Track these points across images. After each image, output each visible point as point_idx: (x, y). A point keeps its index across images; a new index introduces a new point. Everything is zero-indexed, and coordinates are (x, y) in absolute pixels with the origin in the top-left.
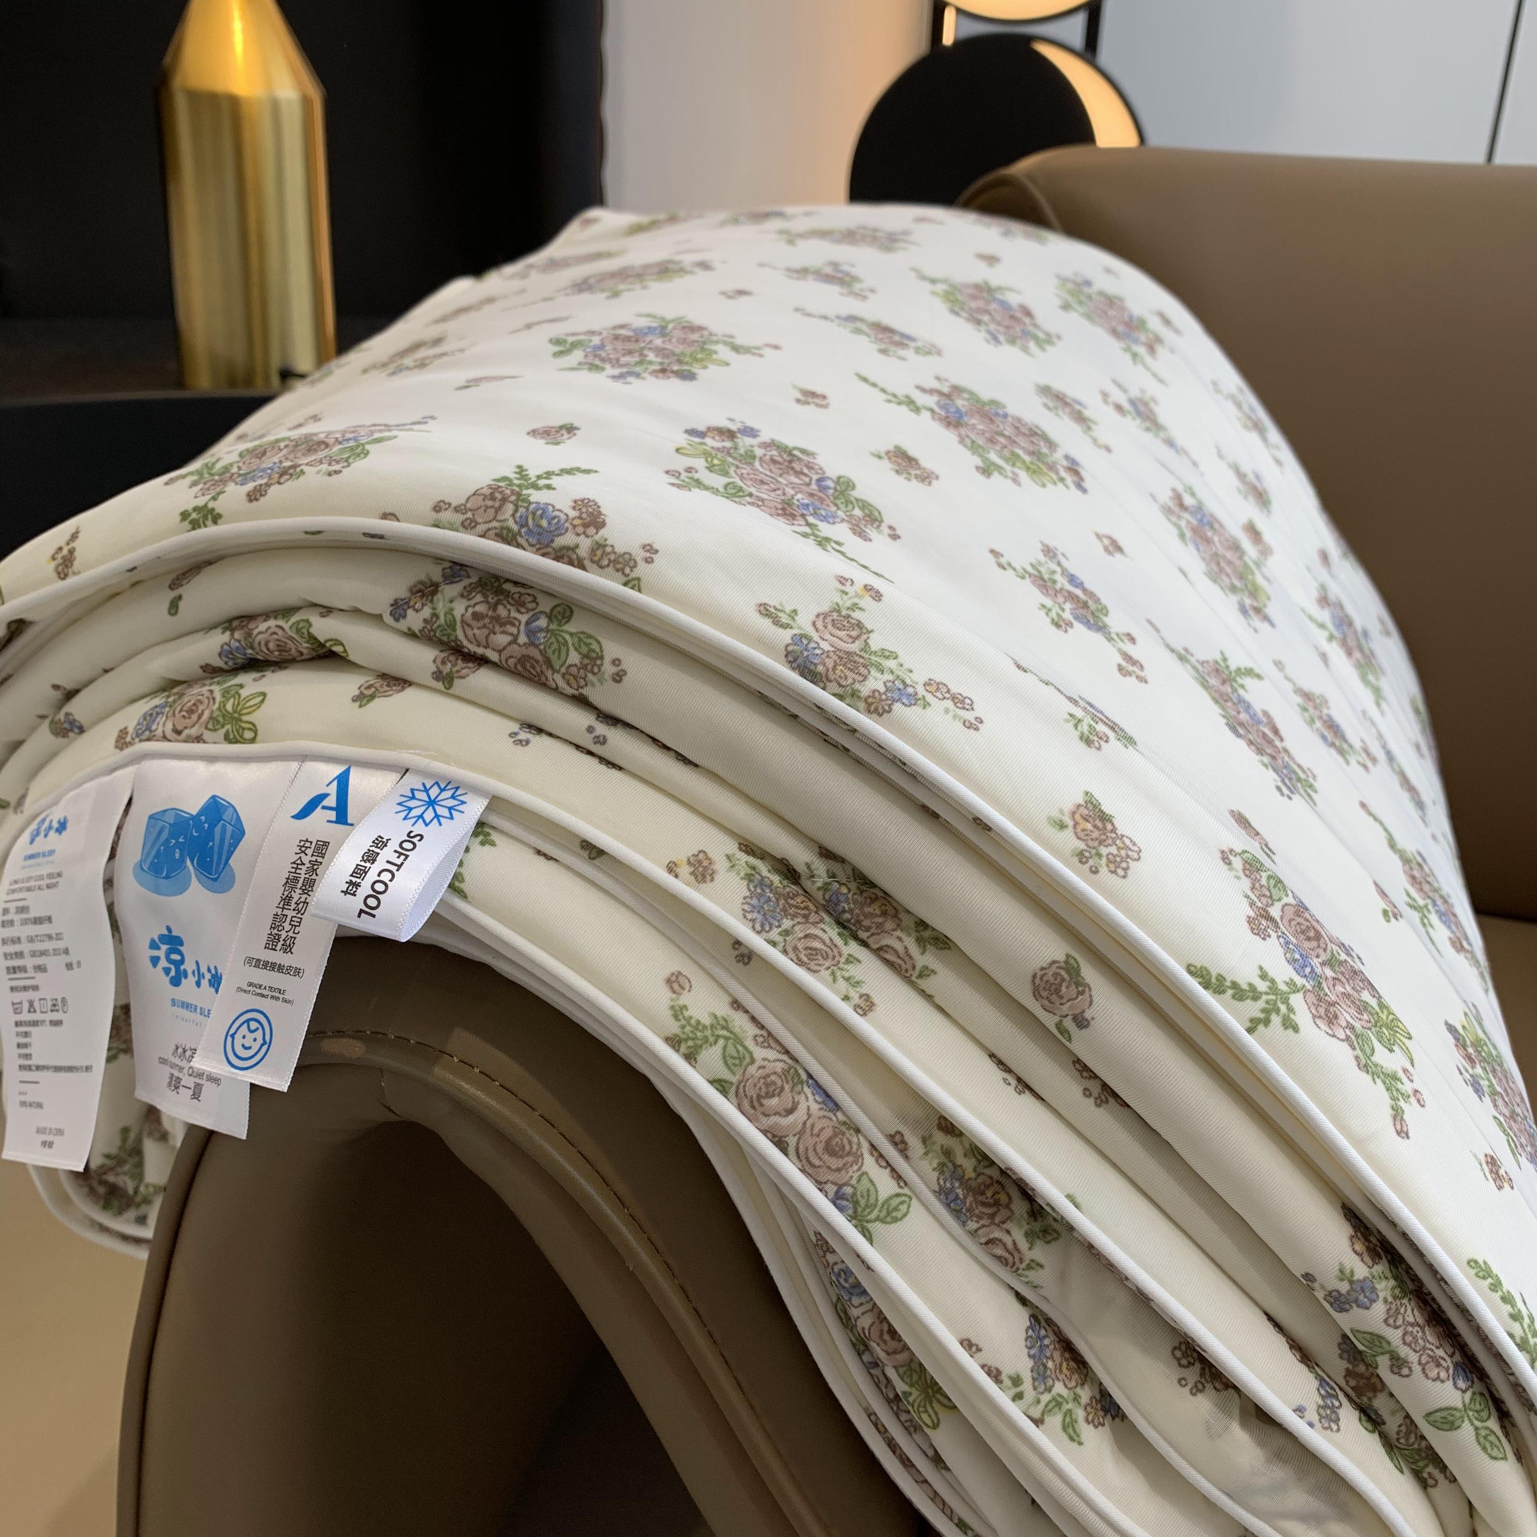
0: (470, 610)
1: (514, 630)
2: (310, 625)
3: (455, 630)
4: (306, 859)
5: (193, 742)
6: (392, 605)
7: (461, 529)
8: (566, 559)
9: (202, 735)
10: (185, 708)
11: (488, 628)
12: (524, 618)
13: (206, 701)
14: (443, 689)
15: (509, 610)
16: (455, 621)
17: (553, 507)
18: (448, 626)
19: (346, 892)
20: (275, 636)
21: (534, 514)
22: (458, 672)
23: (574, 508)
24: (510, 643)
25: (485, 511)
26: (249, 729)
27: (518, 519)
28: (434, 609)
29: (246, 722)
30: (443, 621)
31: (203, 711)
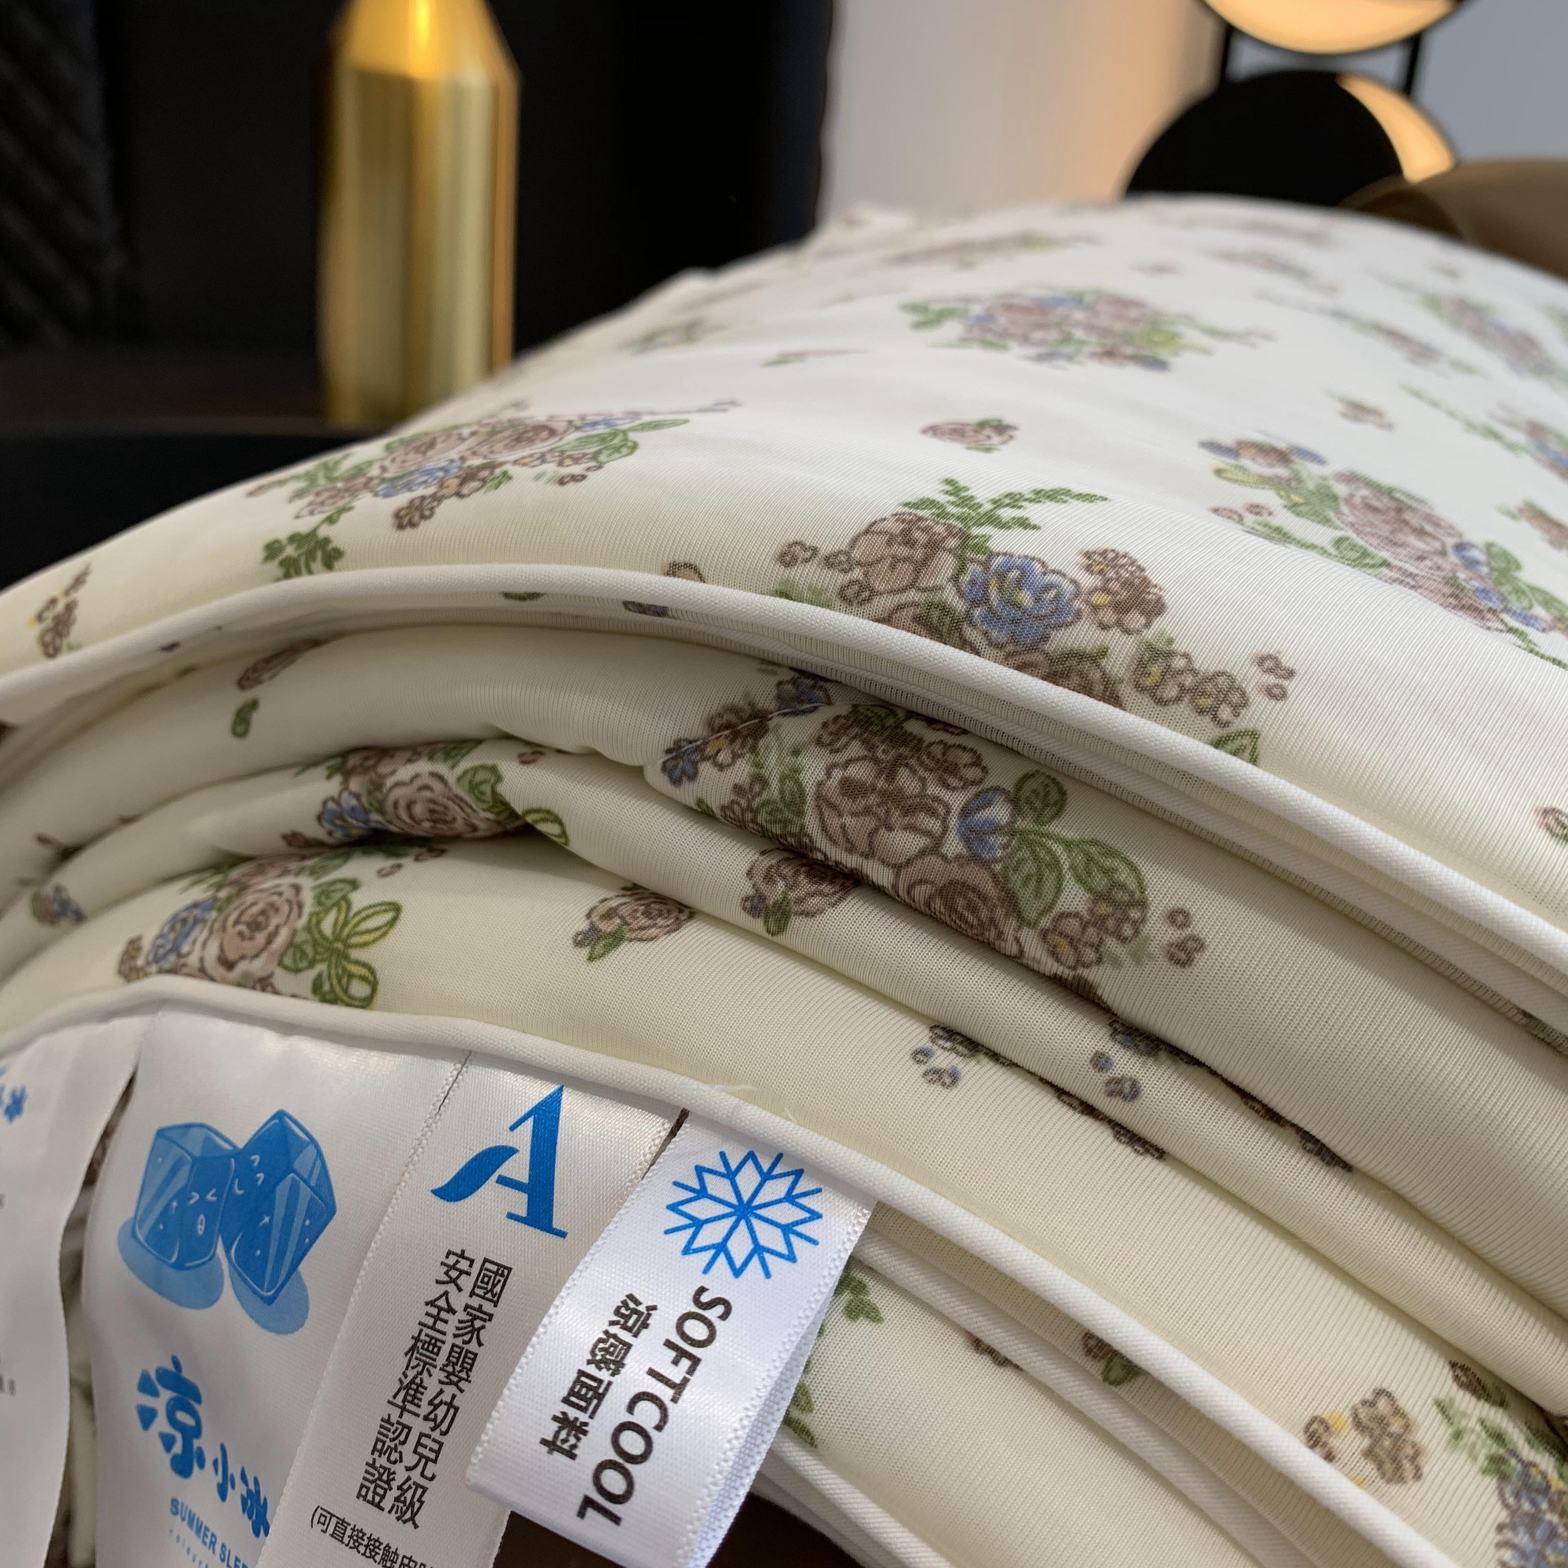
0: (837, 774)
1: (935, 825)
2: (499, 779)
3: (800, 813)
4: (459, 1300)
5: (253, 988)
6: (669, 751)
7: (838, 603)
8: (1075, 679)
9: (271, 975)
10: (245, 918)
11: (874, 814)
12: (957, 800)
13: (285, 908)
14: (766, 935)
15: (923, 780)
16: (802, 793)
17: (1043, 564)
18: (788, 806)
19: (551, 1445)
20: (427, 794)
21: (1001, 576)
22: (799, 901)
23: (1088, 568)
24: (922, 853)
25: (893, 567)
26: (363, 978)
27: (964, 587)
28: (758, 765)
29: (358, 963)
30: (776, 793)
31: (277, 927)
